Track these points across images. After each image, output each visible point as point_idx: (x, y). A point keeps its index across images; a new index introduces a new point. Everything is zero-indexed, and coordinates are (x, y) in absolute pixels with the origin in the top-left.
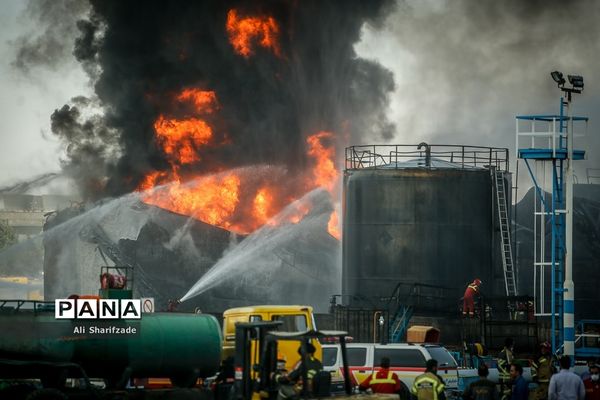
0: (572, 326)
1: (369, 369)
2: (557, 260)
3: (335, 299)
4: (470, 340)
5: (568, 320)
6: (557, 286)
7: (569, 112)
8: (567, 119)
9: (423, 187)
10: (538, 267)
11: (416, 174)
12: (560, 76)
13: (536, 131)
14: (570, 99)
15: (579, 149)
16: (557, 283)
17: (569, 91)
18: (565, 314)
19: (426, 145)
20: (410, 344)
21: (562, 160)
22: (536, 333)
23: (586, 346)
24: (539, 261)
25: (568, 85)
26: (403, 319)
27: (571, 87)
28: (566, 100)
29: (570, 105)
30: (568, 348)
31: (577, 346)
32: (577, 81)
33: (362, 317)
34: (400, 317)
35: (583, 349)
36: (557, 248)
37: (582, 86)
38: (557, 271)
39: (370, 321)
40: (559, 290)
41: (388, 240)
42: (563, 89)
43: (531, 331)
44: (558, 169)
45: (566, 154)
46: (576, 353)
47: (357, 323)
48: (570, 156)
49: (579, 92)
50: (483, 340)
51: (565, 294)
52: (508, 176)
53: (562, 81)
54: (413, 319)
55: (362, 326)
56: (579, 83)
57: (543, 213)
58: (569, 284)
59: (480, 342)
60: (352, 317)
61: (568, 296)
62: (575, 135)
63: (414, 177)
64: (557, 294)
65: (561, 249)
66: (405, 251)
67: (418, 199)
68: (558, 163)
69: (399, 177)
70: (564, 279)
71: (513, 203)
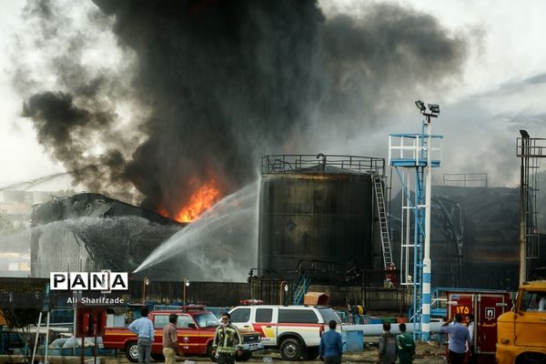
0: (429, 292)
1: (274, 325)
2: (418, 242)
3: (252, 271)
4: (352, 303)
5: (426, 288)
6: (418, 263)
7: (429, 131)
8: (426, 137)
9: (320, 187)
10: (404, 248)
11: (316, 178)
12: (422, 104)
13: (404, 145)
14: (429, 121)
15: (436, 159)
16: (418, 260)
17: (429, 116)
18: (424, 284)
19: (323, 155)
20: (306, 306)
21: (423, 167)
22: (403, 297)
23: (440, 307)
24: (405, 243)
25: (428, 111)
26: (303, 287)
27: (430, 112)
28: (426, 122)
29: (429, 125)
30: (426, 309)
31: (432, 308)
32: (435, 109)
33: (272, 286)
34: (302, 285)
35: (438, 310)
36: (419, 234)
37: (438, 112)
38: (418, 251)
39: (278, 288)
40: (420, 265)
41: (293, 226)
42: (425, 114)
43: (400, 296)
44: (420, 174)
45: (426, 163)
46: (431, 312)
47: (268, 290)
48: (429, 164)
49: (436, 116)
50: (363, 303)
51: (424, 268)
52: (384, 179)
53: (424, 108)
54: (310, 287)
55: (272, 292)
56: (436, 110)
57: (408, 208)
58: (427, 261)
59: (361, 305)
60: (264, 285)
61: (427, 270)
62: (433, 149)
63: (313, 180)
64: (418, 268)
65: (421, 235)
66: (306, 236)
67: (317, 196)
68: (420, 169)
69: (302, 179)
70: (423, 257)
71: (388, 200)
